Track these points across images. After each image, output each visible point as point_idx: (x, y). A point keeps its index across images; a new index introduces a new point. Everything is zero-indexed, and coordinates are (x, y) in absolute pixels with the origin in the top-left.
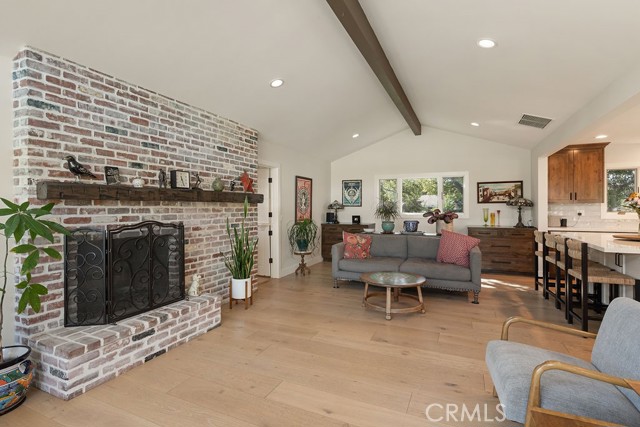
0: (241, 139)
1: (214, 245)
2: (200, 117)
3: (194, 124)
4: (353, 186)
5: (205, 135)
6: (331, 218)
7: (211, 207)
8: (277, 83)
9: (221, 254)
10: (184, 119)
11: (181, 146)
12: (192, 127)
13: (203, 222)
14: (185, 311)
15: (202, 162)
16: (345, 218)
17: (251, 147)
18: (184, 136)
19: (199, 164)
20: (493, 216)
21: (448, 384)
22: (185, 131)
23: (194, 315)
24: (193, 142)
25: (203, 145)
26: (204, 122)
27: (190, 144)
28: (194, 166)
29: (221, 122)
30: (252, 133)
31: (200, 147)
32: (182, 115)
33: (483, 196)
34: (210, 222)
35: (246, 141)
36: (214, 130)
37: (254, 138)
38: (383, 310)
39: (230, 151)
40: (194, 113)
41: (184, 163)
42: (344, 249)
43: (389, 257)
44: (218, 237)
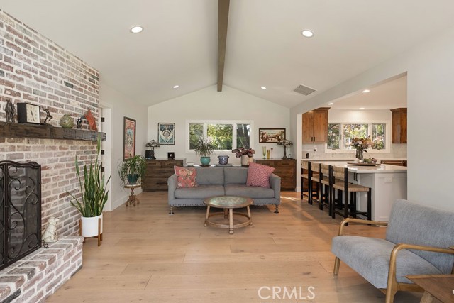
0: (85, 77)
1: (61, 184)
2: (47, 47)
3: (42, 54)
4: (168, 128)
5: (52, 68)
6: (149, 154)
7: (58, 145)
8: (137, 29)
9: (68, 193)
10: (32, 46)
11: (29, 76)
12: (40, 57)
13: (50, 161)
14: (52, 260)
15: (50, 96)
16: (161, 154)
17: (94, 86)
18: (32, 66)
19: (47, 98)
20: (268, 151)
21: (305, 274)
22: (33, 61)
23: (60, 262)
24: (41, 73)
25: (50, 78)
26: (52, 53)
27: (38, 76)
28: (42, 100)
29: (68, 57)
30: (94, 73)
31: (48, 80)
32: (30, 41)
33: (263, 138)
34: (56, 161)
35: (89, 79)
36: (62, 65)
37: (96, 78)
38: (227, 227)
39: (76, 88)
40: (42, 42)
41: (32, 95)
42: (177, 180)
43: (211, 184)
44: (64, 175)
